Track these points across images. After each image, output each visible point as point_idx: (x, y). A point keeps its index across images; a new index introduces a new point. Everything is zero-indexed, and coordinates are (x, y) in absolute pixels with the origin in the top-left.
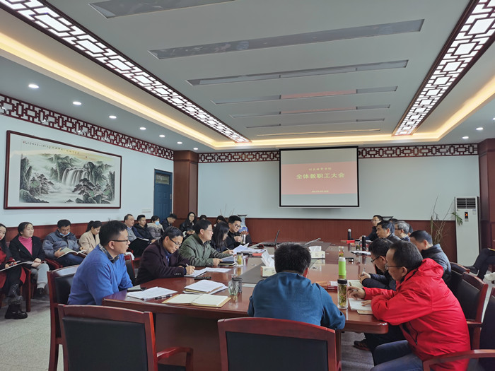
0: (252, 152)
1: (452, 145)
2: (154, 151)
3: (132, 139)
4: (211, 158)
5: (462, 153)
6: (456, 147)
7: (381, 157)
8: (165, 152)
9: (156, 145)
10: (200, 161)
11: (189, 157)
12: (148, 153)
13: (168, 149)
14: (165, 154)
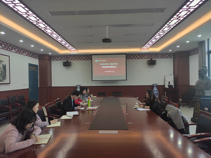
0: (78, 56)
1: (163, 54)
2: (28, 54)
3: (15, 47)
4: (58, 58)
5: (167, 57)
6: (165, 54)
7: (135, 58)
8: (34, 55)
9: (29, 51)
10: (52, 60)
11: (47, 58)
12: (24, 55)
13: (35, 53)
14: (34, 56)
